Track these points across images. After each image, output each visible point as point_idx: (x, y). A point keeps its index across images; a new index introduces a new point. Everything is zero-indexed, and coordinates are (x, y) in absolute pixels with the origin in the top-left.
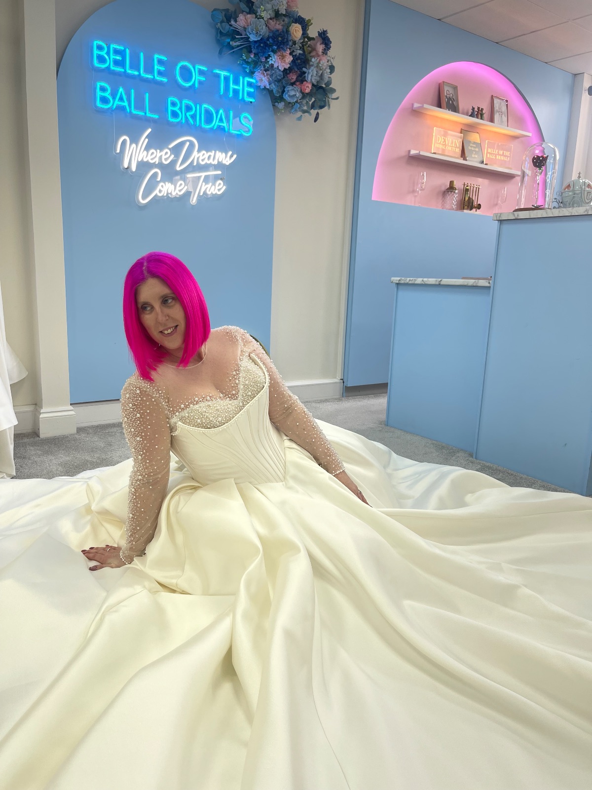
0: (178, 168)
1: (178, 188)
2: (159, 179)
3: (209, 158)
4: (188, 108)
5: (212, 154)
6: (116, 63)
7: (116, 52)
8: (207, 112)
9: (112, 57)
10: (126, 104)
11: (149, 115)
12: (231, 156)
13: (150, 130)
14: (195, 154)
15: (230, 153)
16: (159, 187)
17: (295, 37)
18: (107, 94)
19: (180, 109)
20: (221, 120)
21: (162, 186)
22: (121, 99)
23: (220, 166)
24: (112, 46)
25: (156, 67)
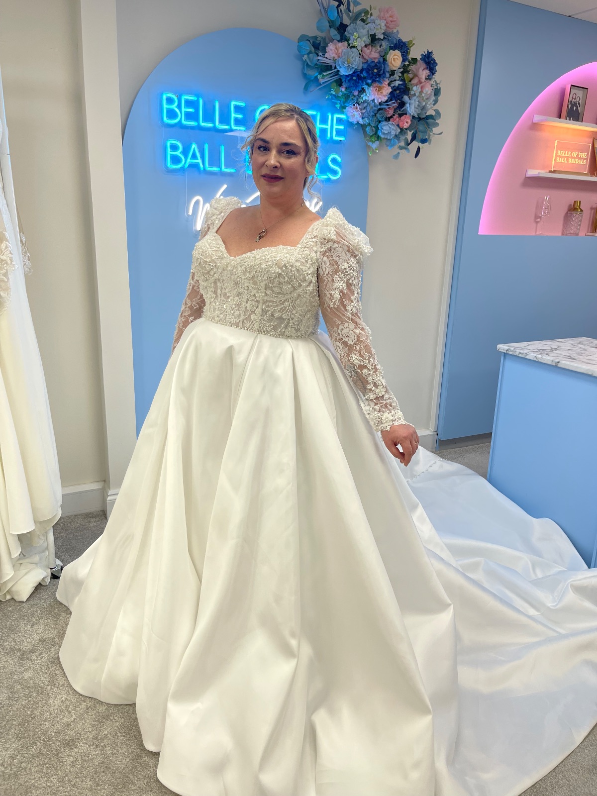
6: (189, 116)
7: (189, 103)
9: (184, 110)
11: (224, 169)
12: (317, 203)
13: (225, 186)
15: (315, 200)
17: (393, 65)
18: (178, 153)
22: (194, 156)
24: (184, 97)
25: (233, 115)
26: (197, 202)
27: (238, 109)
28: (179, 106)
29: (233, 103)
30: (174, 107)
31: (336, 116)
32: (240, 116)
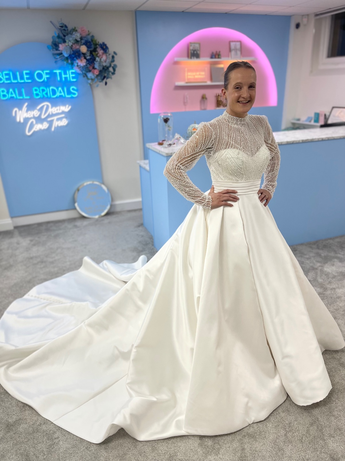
0: (43, 117)
1: (44, 126)
2: (34, 123)
3: (57, 110)
4: (43, 90)
5: (58, 108)
6: (7, 79)
7: (6, 74)
8: (53, 90)
9: (5, 77)
10: (14, 95)
11: (25, 97)
12: (68, 107)
13: (26, 104)
14: (50, 110)
15: (67, 106)
17: (83, 51)
18: (5, 93)
19: (40, 92)
20: (60, 92)
21: (36, 126)
22: (12, 94)
23: (63, 112)
24: (4, 73)
25: (25, 76)
26: (16, 112)
27: (27, 74)
28: (3, 76)
29: (24, 72)
31: (71, 71)
32: (28, 76)
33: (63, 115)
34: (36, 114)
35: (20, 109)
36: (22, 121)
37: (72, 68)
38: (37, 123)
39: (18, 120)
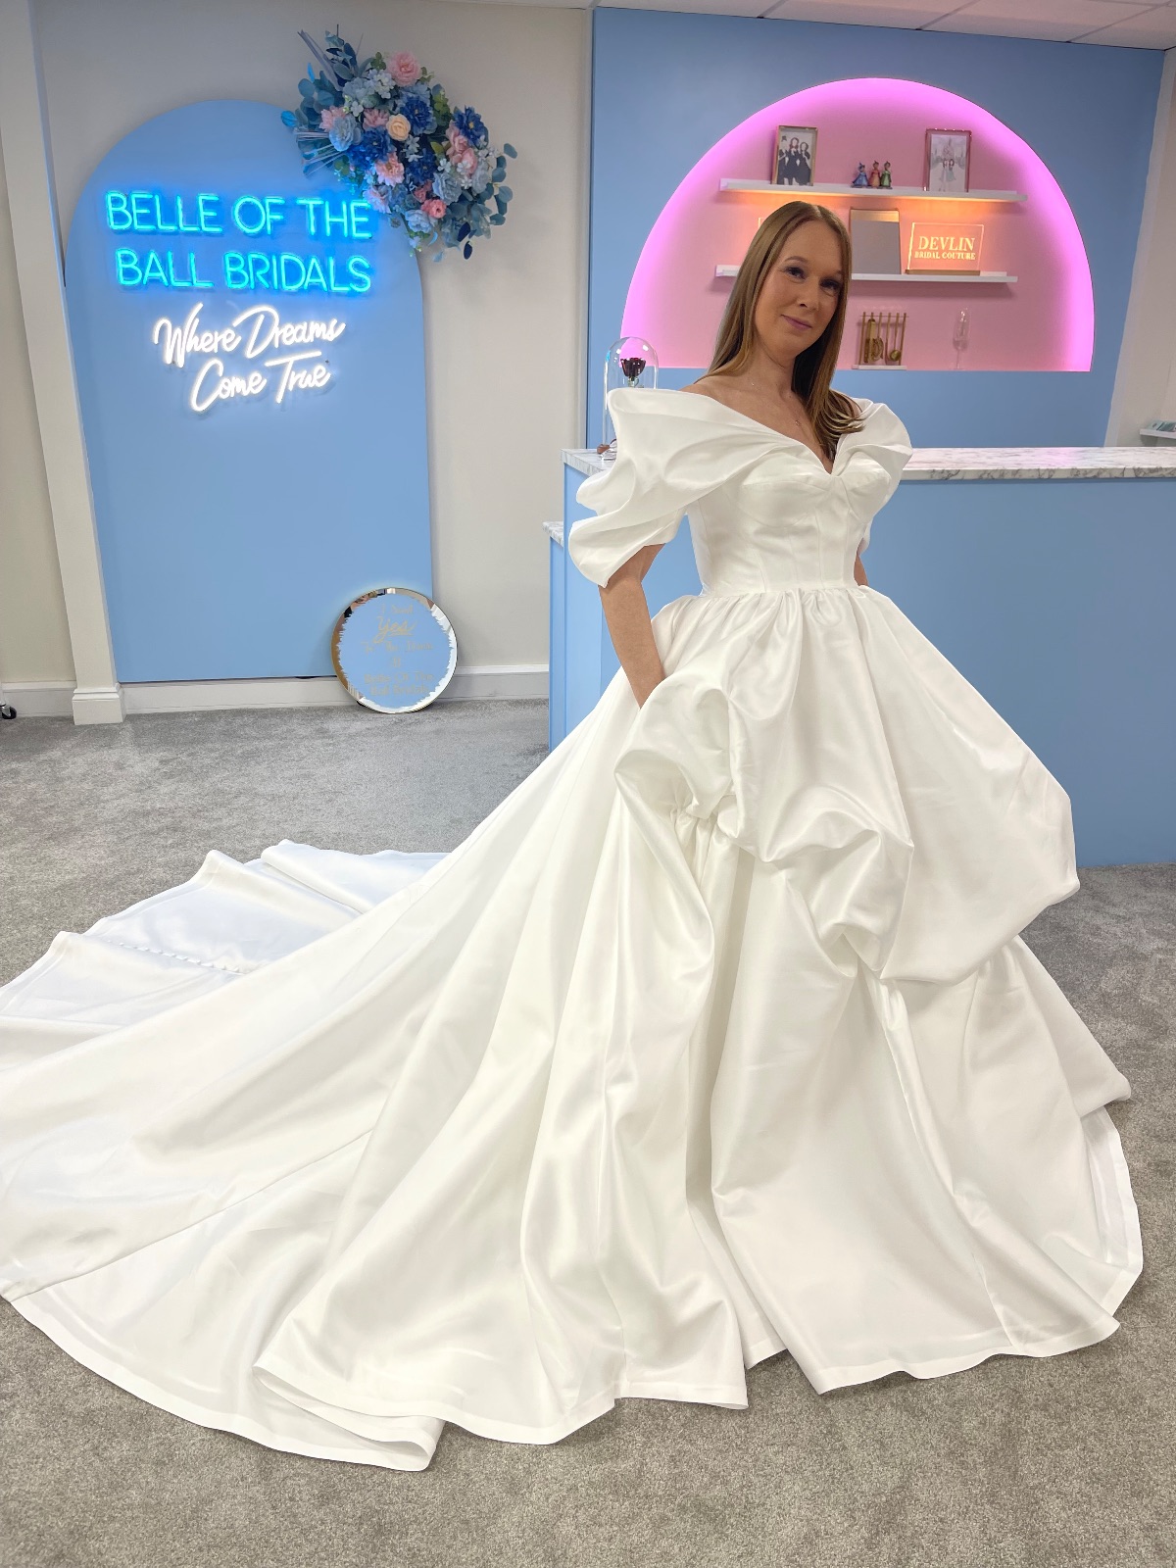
0: (250, 354)
1: (251, 384)
2: (221, 373)
3: (299, 333)
4: (258, 264)
5: (303, 327)
6: (143, 219)
7: (141, 203)
8: (290, 264)
9: (135, 211)
10: (161, 274)
11: (199, 284)
12: (337, 326)
13: (200, 306)
14: (275, 332)
15: (334, 322)
16: (222, 385)
17: (397, 135)
18: (132, 265)
19: (246, 268)
20: (315, 274)
21: (226, 384)
22: (154, 268)
23: (318, 343)
24: (135, 196)
25: (203, 213)
26: (163, 329)
27: (208, 204)
28: (129, 208)
29: (201, 198)
30: (122, 209)
31: (354, 205)
32: (212, 214)
33: (318, 353)
34: (229, 345)
35: (179, 321)
36: (181, 363)
37: (360, 195)
38: (227, 373)
39: (168, 360)
